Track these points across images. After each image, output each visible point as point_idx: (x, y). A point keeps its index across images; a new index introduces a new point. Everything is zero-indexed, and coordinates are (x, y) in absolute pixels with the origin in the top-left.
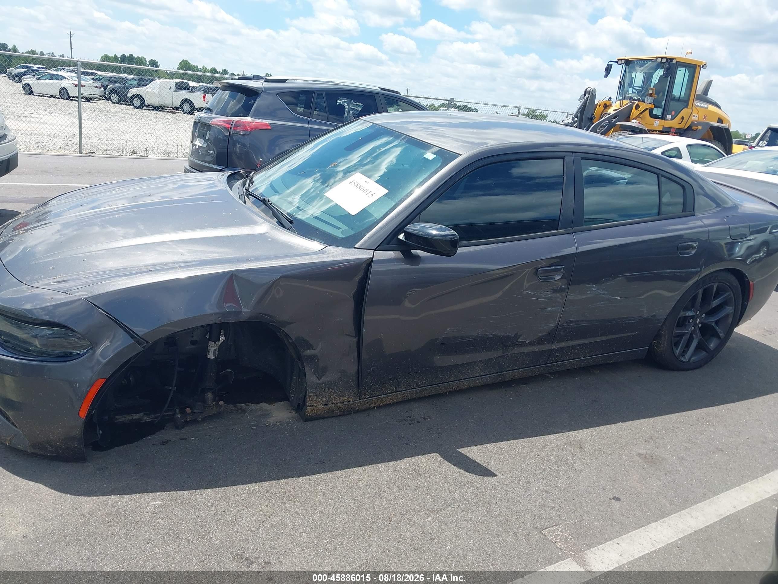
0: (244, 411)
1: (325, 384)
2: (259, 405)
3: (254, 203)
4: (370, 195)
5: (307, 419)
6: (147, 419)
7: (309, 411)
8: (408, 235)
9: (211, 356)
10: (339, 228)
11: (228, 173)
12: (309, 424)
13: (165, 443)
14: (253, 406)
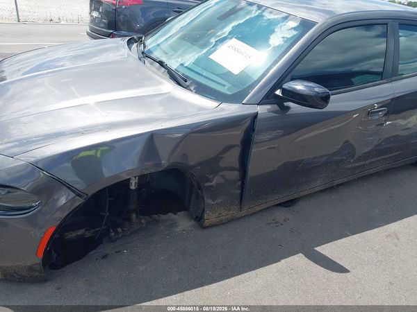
0: (158, 222)
1: (217, 204)
2: (167, 216)
3: (151, 64)
4: (247, 57)
5: (204, 228)
6: (88, 234)
7: (207, 223)
8: (284, 91)
9: (133, 187)
10: (224, 86)
11: (128, 38)
12: (206, 232)
13: (105, 257)
14: (163, 217)
